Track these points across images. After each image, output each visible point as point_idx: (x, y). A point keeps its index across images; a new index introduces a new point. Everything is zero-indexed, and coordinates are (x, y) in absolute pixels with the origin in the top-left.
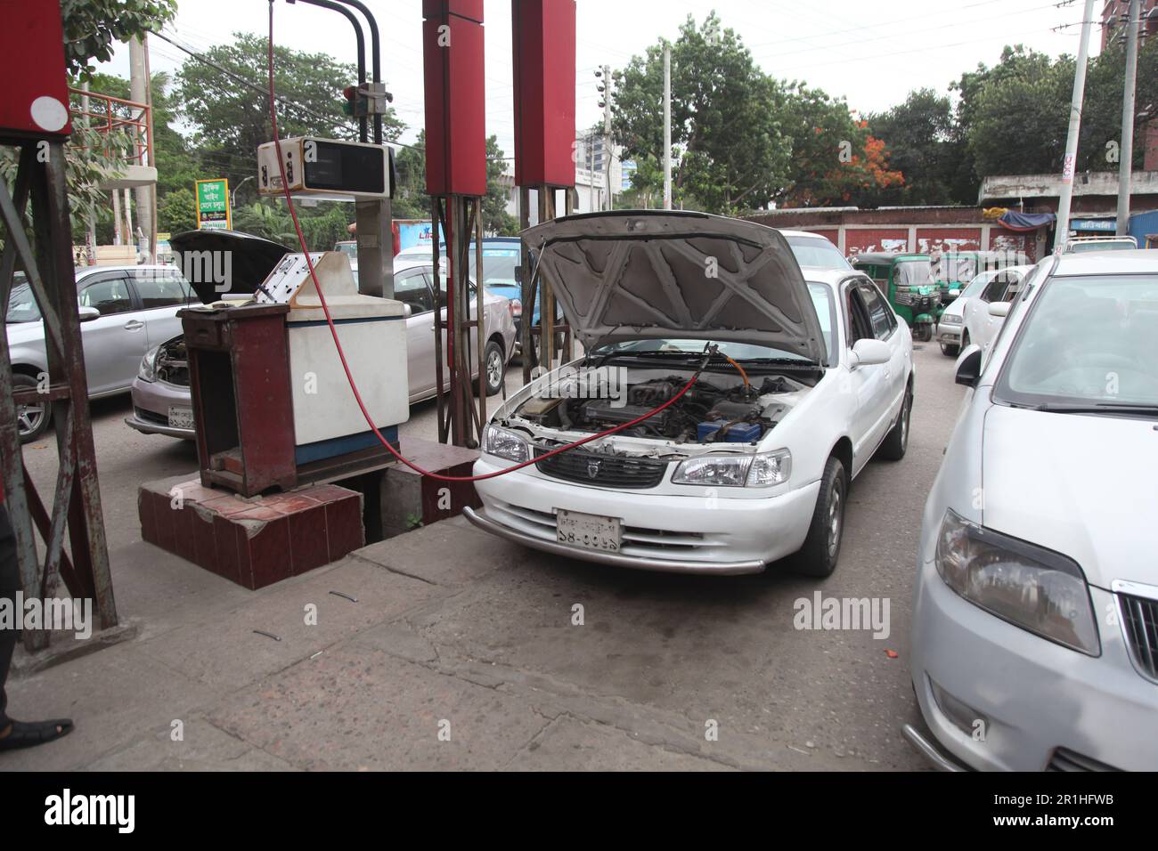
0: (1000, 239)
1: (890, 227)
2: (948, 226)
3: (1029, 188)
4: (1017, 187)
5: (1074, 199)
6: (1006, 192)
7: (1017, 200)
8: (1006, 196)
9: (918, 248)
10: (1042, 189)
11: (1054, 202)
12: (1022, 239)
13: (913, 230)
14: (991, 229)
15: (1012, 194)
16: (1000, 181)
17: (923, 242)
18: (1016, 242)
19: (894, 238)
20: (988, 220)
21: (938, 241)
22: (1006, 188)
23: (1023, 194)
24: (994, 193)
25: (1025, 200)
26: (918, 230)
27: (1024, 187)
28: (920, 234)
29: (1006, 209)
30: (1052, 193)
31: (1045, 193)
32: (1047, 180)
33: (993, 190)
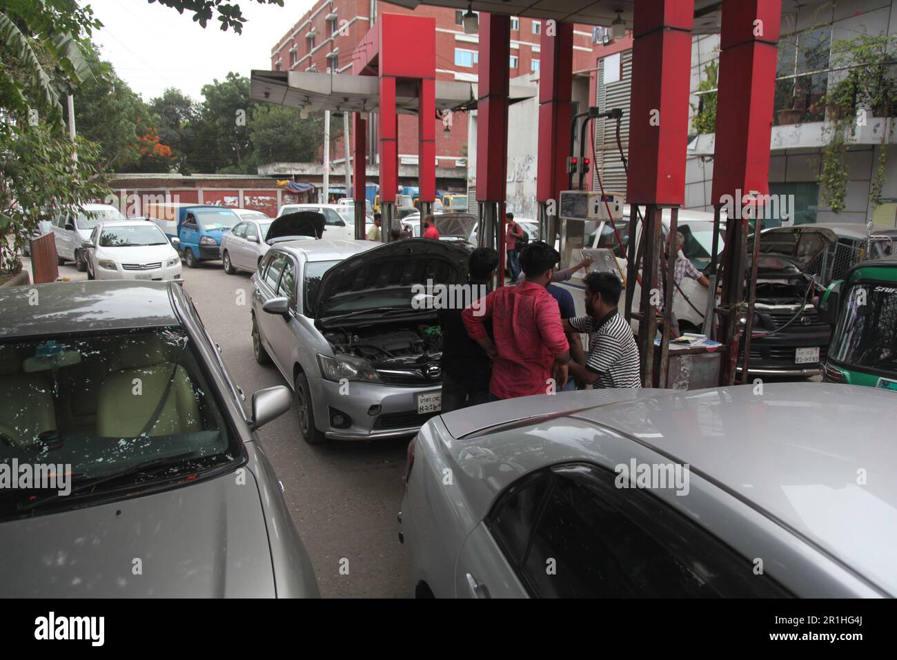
0: (286, 197)
1: (228, 189)
2: (259, 189)
3: (297, 170)
4: (290, 169)
5: (330, 176)
6: (285, 171)
7: (291, 175)
8: (286, 173)
9: (245, 201)
10: (303, 170)
11: (319, 178)
12: (296, 197)
13: (241, 191)
14: (282, 192)
15: (288, 172)
16: (282, 165)
17: (247, 198)
18: (294, 198)
19: (231, 196)
20: (280, 187)
21: (255, 198)
22: (285, 169)
23: (294, 172)
24: (280, 171)
25: (295, 175)
26: (244, 191)
27: (294, 169)
28: (246, 193)
29: (288, 181)
30: (308, 172)
31: (305, 173)
32: (305, 166)
33: (279, 170)
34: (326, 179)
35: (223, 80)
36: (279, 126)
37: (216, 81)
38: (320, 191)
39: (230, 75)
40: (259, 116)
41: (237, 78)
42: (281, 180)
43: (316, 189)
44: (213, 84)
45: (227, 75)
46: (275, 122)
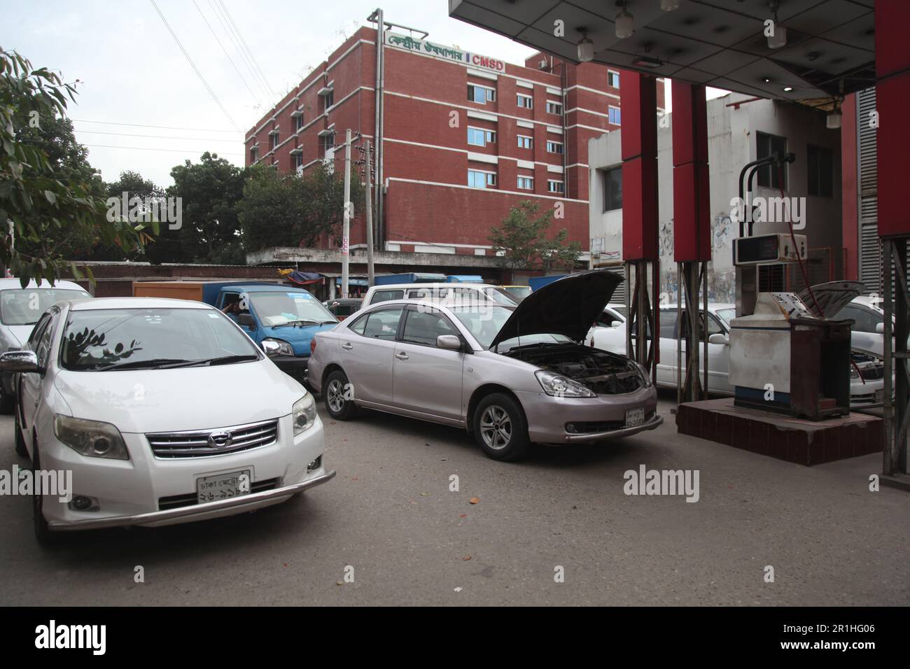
3: (301, 256)
4: (293, 255)
5: (350, 265)
6: (287, 258)
7: (294, 263)
8: (288, 260)
10: (308, 257)
11: (337, 267)
15: (291, 259)
16: (283, 250)
20: (281, 277)
22: (287, 255)
23: (297, 259)
24: (280, 258)
25: (298, 263)
27: (298, 255)
29: (292, 270)
30: (314, 259)
31: (310, 260)
32: (311, 252)
33: (279, 256)
34: (346, 268)
35: (197, 161)
36: (277, 204)
37: (188, 163)
38: (332, 283)
39: (207, 155)
40: (250, 193)
41: (213, 159)
42: (283, 269)
43: (328, 279)
44: (184, 165)
45: (202, 154)
46: (272, 199)
